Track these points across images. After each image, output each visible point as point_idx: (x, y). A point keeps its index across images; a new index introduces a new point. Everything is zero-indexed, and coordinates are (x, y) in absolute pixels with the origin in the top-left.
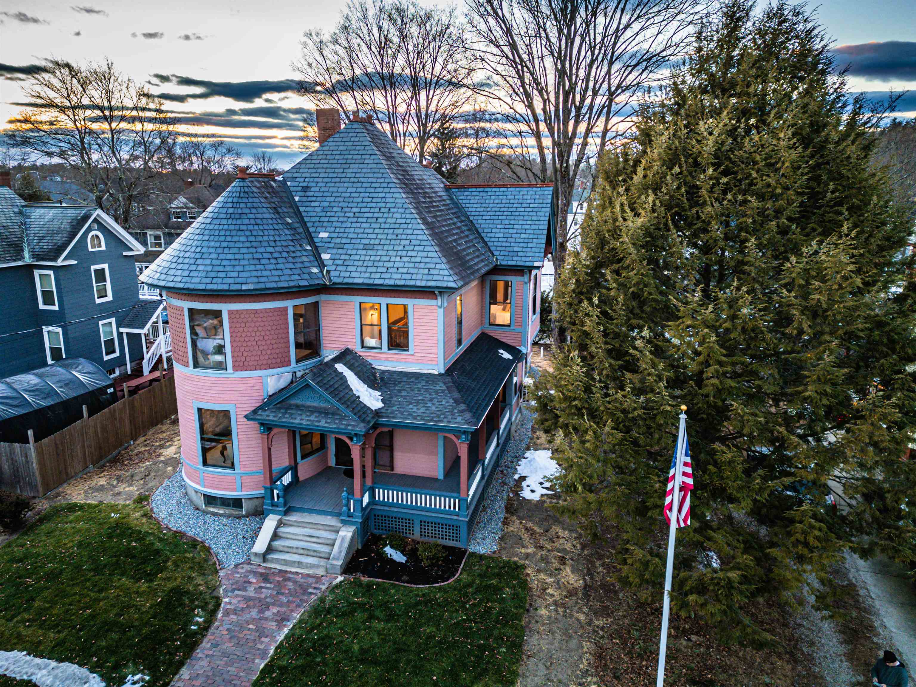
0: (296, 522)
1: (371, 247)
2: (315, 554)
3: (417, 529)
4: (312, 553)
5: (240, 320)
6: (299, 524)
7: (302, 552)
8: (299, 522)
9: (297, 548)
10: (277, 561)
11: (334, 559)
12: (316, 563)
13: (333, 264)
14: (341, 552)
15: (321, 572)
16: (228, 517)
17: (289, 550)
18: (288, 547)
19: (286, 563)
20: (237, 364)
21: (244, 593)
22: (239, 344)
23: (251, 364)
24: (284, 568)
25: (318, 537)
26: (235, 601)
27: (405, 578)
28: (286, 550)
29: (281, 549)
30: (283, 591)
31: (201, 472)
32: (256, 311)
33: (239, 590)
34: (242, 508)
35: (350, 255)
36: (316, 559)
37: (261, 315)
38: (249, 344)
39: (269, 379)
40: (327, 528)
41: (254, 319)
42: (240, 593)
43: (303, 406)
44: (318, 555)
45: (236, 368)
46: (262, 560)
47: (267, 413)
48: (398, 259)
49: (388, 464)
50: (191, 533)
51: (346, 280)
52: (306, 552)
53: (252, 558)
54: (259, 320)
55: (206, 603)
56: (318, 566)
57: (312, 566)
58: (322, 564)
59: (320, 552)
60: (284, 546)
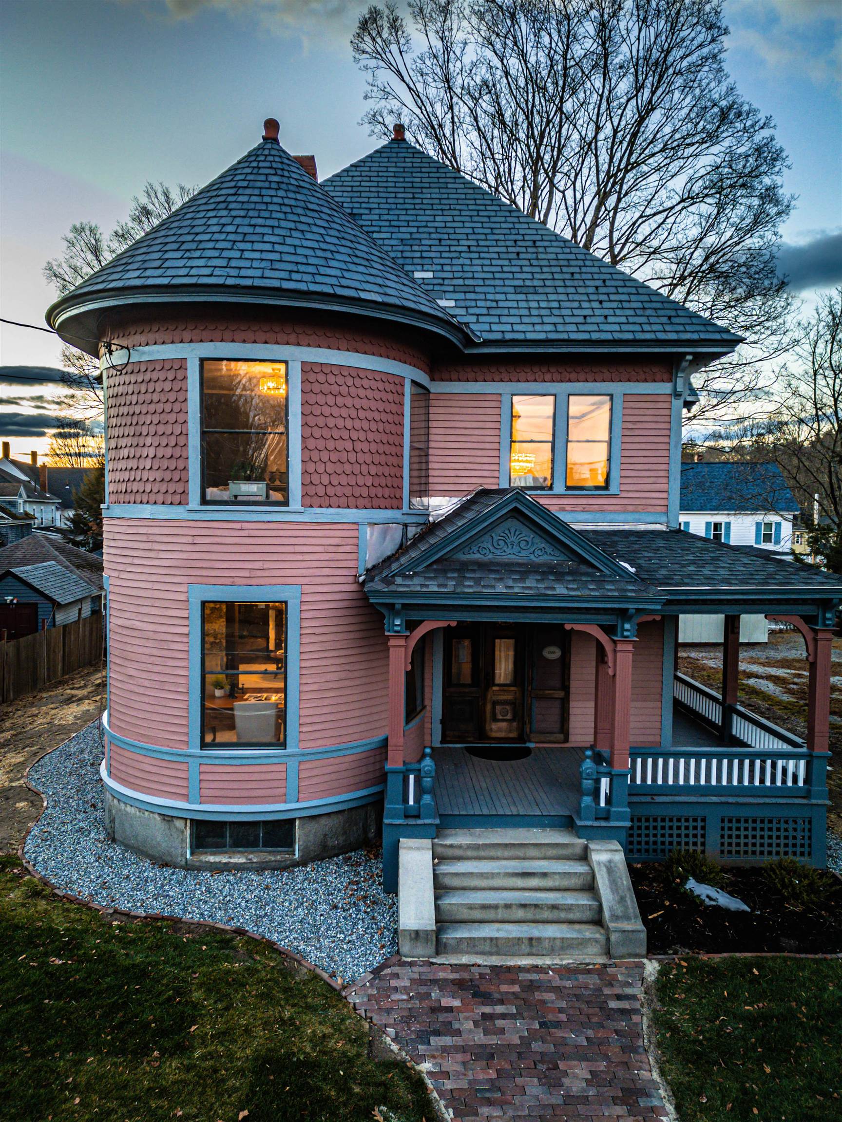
0: (470, 847)
1: (531, 290)
2: (554, 915)
3: (713, 838)
4: (546, 914)
5: (326, 388)
6: (479, 852)
7: (520, 914)
8: (477, 847)
9: (508, 906)
10: (472, 945)
11: (615, 918)
12: (574, 935)
13: (468, 314)
14: (622, 900)
15: (593, 957)
16: (260, 869)
17: (490, 915)
18: (484, 907)
19: (496, 946)
20: (311, 490)
21: (458, 1041)
22: (321, 444)
23: (339, 491)
24: (495, 961)
25: (544, 875)
26: (452, 1064)
27: (785, 942)
28: (478, 915)
29: (465, 914)
30: (550, 1017)
31: (194, 763)
32: (357, 373)
33: (437, 1033)
34: (291, 844)
35: (497, 301)
36: (564, 927)
37: (366, 383)
38: (340, 445)
39: (368, 530)
40: (551, 852)
41: (353, 390)
42: (447, 1040)
43: (492, 563)
44: (563, 915)
45: (310, 499)
46: (431, 950)
47: (417, 581)
48: (596, 305)
49: (558, 726)
50: (193, 915)
51: (508, 336)
52: (529, 915)
53: (406, 947)
54: (362, 392)
55: (383, 1084)
56: (582, 943)
57: (565, 946)
58: (588, 935)
59: (569, 908)
60: (471, 907)
